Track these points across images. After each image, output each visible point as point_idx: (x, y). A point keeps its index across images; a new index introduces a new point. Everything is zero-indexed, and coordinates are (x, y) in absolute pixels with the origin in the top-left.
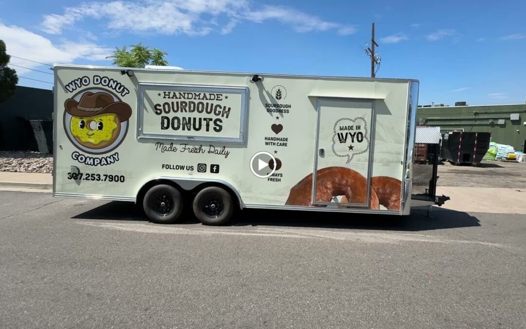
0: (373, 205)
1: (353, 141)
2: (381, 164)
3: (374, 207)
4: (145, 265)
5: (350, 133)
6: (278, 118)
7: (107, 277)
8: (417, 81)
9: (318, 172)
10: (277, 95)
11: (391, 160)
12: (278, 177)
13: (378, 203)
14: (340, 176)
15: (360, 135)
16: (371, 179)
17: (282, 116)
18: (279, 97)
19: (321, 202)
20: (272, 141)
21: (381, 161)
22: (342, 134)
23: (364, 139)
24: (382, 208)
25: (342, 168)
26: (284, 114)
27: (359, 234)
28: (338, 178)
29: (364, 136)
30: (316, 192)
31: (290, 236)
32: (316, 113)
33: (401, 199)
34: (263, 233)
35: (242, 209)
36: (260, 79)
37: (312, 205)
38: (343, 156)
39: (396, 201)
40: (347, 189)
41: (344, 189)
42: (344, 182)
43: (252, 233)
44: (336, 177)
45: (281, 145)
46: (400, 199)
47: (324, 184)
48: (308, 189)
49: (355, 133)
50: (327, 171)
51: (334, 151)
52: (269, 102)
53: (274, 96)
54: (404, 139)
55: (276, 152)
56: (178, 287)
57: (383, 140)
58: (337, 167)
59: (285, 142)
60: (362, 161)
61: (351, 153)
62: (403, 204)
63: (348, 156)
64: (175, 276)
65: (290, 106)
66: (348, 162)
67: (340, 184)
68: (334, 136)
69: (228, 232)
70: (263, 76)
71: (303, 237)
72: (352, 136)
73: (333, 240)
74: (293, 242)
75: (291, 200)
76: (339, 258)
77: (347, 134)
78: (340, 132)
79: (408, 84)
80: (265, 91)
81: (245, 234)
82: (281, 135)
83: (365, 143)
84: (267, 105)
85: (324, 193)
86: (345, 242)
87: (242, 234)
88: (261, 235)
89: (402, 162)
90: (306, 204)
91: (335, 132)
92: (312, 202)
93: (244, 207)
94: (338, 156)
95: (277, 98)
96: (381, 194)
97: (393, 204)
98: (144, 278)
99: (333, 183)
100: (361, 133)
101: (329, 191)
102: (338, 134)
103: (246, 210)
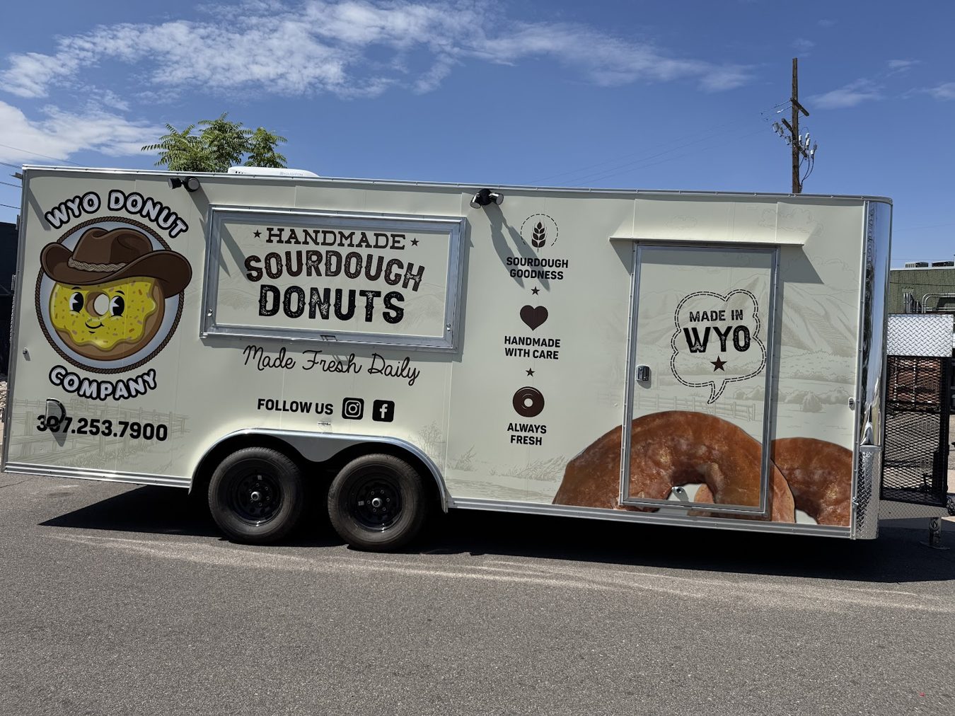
0: (780, 511)
1: (723, 349)
2: (797, 407)
3: (782, 517)
4: (201, 641)
5: (716, 329)
6: (535, 291)
7: (111, 664)
8: (888, 202)
9: (636, 423)
10: (535, 236)
11: (823, 396)
12: (535, 435)
13: (793, 506)
14: (690, 434)
15: (741, 334)
16: (773, 443)
17: (547, 287)
18: (538, 242)
19: (642, 499)
20: (521, 346)
21: (798, 399)
22: (695, 330)
23: (753, 344)
24: (803, 519)
25: (695, 414)
26: (550, 281)
27: (742, 585)
28: (687, 439)
29: (751, 336)
30: (630, 473)
31: (564, 583)
32: (630, 280)
33: (853, 499)
34: (495, 573)
35: (446, 510)
36: (494, 199)
37: (621, 507)
38: (698, 385)
39: (837, 502)
40: (710, 467)
41: (703, 468)
42: (702, 450)
43: (469, 571)
44: (681, 436)
45: (542, 355)
46: (848, 498)
47: (650, 452)
48: (610, 466)
49: (729, 329)
50: (658, 422)
51: (675, 373)
52: (517, 254)
53: (528, 238)
54: (856, 345)
55: (530, 372)
56: (276, 695)
57: (800, 345)
58: (683, 413)
59: (553, 349)
60: (747, 399)
61: (718, 377)
62: (859, 511)
63: (712, 384)
64: (270, 668)
65: (566, 264)
66: (713, 398)
67: (691, 456)
68: (675, 336)
69: (407, 567)
70: (503, 193)
71: (595, 587)
72: (723, 336)
73: (674, 597)
74: (570, 599)
75: (567, 493)
76: (683, 641)
77: (708, 330)
78: (690, 325)
79: (864, 207)
80: (507, 226)
81: (451, 575)
82: (542, 332)
83: (755, 353)
84: (510, 261)
85: (651, 477)
86: (705, 603)
87: (444, 574)
88: (491, 578)
89: (851, 403)
90: (606, 504)
91: (677, 325)
92: (620, 500)
93: (451, 506)
94: (685, 383)
95: (534, 244)
96: (797, 482)
97: (830, 509)
98: (198, 670)
99: (675, 451)
100: (745, 329)
101: (663, 472)
102: (686, 330)
103: (457, 513)
